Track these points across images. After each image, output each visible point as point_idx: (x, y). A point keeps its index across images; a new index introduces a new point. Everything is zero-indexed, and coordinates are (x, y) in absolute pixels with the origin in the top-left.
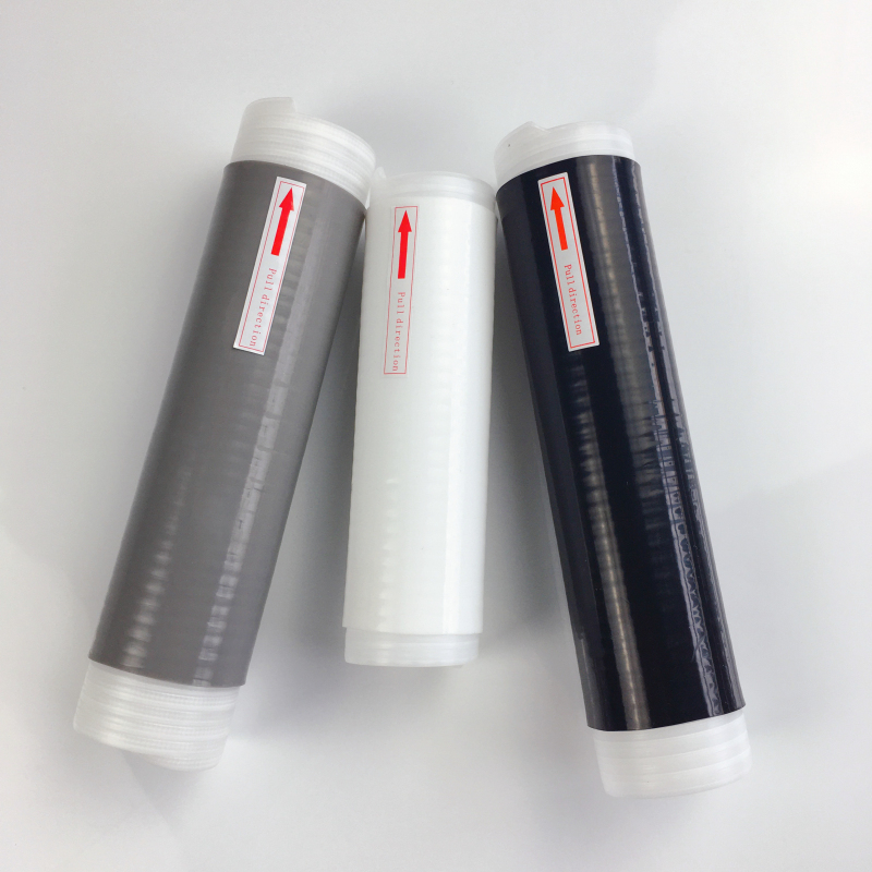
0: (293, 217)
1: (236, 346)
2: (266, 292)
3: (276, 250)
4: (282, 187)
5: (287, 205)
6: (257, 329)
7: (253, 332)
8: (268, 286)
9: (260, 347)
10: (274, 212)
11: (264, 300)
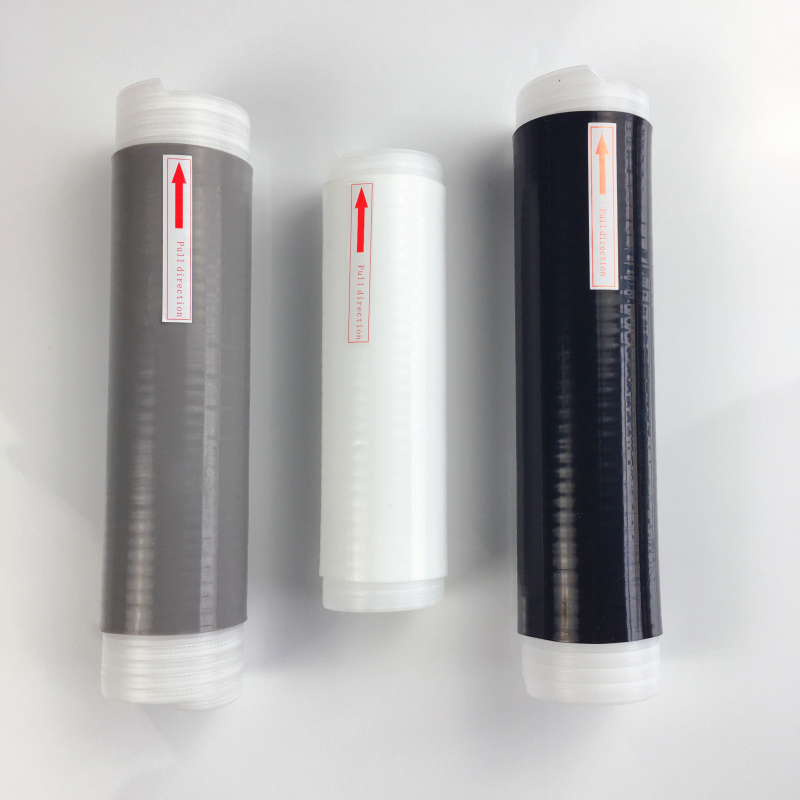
0: (187, 189)
1: (164, 320)
2: (180, 264)
3: (179, 224)
4: (170, 164)
5: (179, 178)
6: (180, 300)
7: (177, 303)
8: (180, 258)
9: (186, 317)
10: (169, 189)
11: (180, 273)
